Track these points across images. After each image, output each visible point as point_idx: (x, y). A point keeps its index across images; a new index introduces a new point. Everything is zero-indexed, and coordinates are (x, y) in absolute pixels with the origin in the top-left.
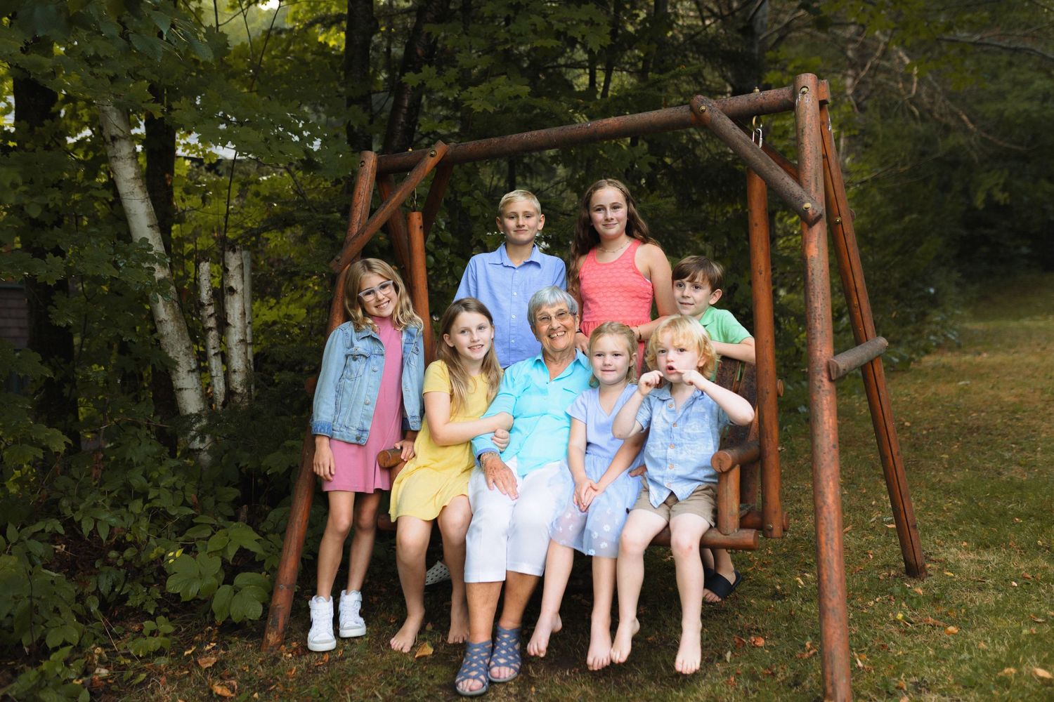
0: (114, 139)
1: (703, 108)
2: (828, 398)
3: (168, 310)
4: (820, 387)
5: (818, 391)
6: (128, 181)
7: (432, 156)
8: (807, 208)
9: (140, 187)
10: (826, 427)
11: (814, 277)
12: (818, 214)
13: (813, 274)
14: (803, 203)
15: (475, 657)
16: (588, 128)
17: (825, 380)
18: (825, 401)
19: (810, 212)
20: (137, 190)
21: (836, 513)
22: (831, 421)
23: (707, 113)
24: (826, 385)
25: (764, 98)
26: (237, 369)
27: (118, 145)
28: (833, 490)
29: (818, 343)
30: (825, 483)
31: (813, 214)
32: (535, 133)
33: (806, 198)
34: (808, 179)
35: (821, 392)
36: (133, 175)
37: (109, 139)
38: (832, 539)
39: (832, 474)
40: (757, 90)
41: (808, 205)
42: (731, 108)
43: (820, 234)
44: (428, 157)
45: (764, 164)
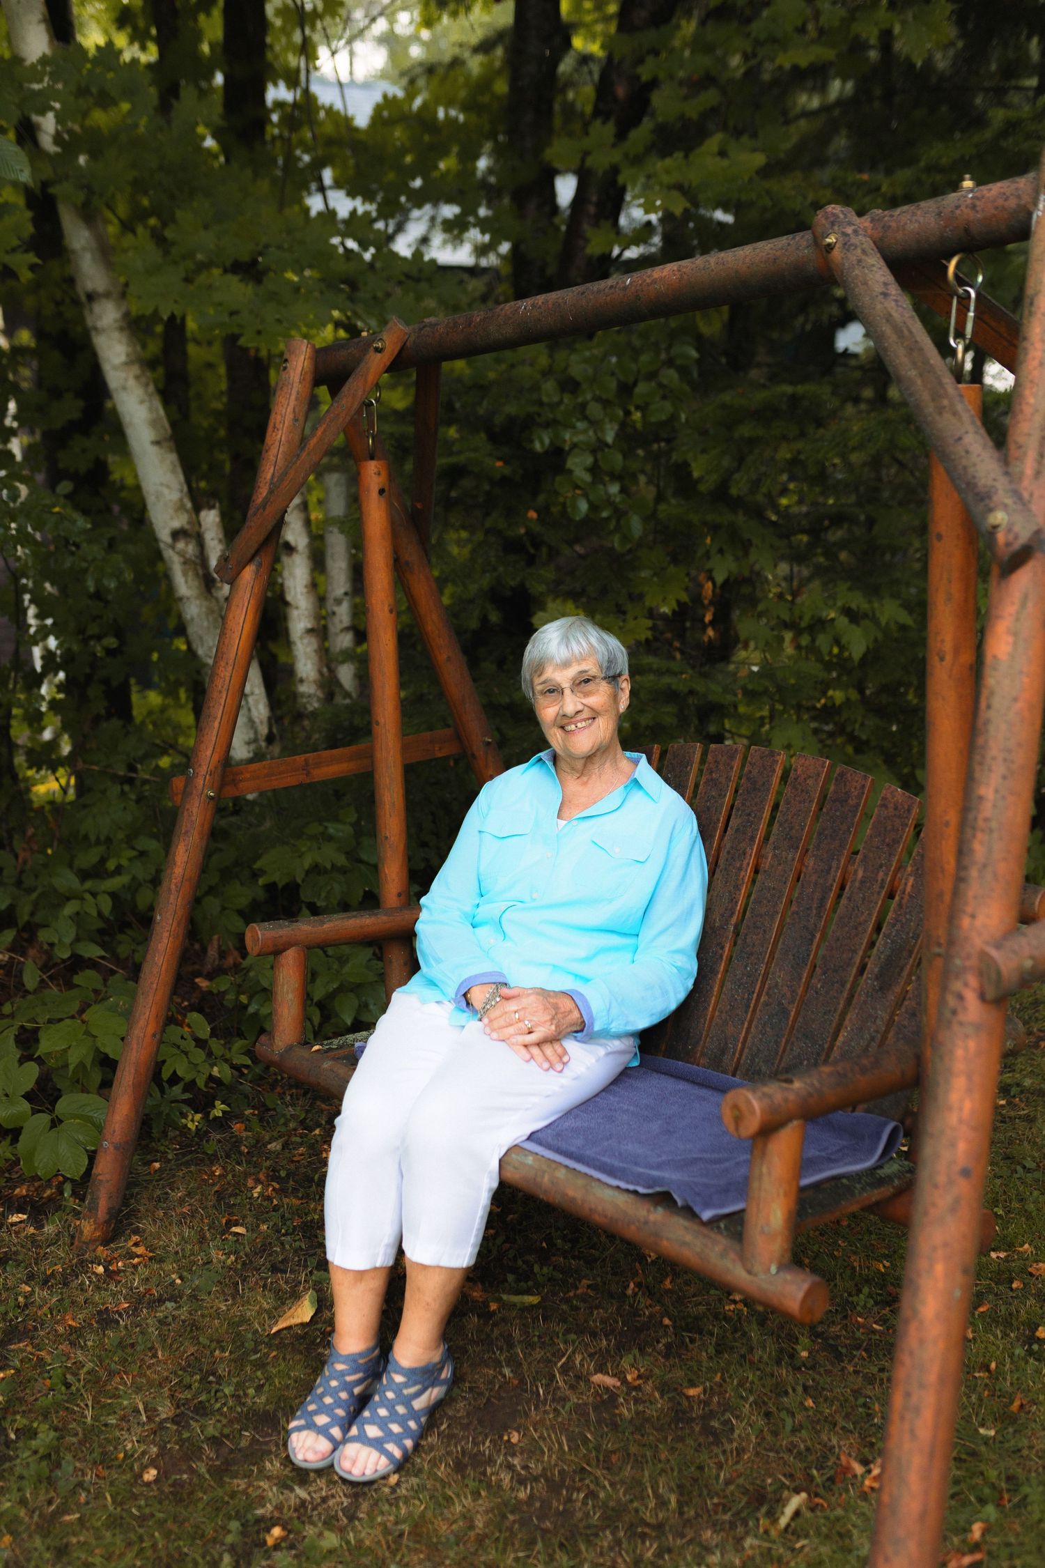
0: (91, 297)
1: (831, 240)
2: (972, 1044)
3: (190, 579)
4: (954, 1012)
5: (950, 1022)
6: (115, 368)
7: (378, 350)
8: (995, 527)
9: (137, 378)
10: (953, 1119)
11: (991, 714)
12: (1017, 546)
13: (989, 707)
14: (991, 510)
15: (334, 1383)
16: (625, 288)
17: (971, 997)
18: (959, 1053)
19: (1001, 537)
20: (131, 383)
21: (941, 1345)
22: (968, 1105)
23: (837, 254)
24: (973, 1009)
25: (974, 207)
26: (304, 676)
27: (97, 308)
28: (940, 1285)
29: (970, 894)
30: (922, 1264)
31: (1008, 544)
32: (540, 299)
33: (1002, 495)
34: (1021, 440)
35: (956, 1027)
36: (123, 358)
37: (83, 298)
38: (917, 1410)
39: (946, 1245)
40: (968, 183)
41: (999, 517)
42: (899, 236)
43: (1026, 597)
44: (371, 351)
45: (926, 396)
